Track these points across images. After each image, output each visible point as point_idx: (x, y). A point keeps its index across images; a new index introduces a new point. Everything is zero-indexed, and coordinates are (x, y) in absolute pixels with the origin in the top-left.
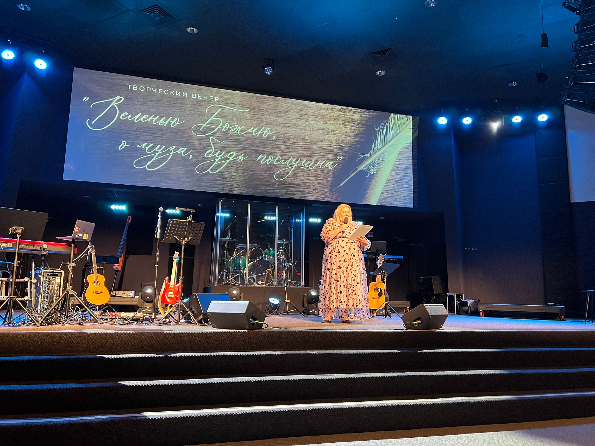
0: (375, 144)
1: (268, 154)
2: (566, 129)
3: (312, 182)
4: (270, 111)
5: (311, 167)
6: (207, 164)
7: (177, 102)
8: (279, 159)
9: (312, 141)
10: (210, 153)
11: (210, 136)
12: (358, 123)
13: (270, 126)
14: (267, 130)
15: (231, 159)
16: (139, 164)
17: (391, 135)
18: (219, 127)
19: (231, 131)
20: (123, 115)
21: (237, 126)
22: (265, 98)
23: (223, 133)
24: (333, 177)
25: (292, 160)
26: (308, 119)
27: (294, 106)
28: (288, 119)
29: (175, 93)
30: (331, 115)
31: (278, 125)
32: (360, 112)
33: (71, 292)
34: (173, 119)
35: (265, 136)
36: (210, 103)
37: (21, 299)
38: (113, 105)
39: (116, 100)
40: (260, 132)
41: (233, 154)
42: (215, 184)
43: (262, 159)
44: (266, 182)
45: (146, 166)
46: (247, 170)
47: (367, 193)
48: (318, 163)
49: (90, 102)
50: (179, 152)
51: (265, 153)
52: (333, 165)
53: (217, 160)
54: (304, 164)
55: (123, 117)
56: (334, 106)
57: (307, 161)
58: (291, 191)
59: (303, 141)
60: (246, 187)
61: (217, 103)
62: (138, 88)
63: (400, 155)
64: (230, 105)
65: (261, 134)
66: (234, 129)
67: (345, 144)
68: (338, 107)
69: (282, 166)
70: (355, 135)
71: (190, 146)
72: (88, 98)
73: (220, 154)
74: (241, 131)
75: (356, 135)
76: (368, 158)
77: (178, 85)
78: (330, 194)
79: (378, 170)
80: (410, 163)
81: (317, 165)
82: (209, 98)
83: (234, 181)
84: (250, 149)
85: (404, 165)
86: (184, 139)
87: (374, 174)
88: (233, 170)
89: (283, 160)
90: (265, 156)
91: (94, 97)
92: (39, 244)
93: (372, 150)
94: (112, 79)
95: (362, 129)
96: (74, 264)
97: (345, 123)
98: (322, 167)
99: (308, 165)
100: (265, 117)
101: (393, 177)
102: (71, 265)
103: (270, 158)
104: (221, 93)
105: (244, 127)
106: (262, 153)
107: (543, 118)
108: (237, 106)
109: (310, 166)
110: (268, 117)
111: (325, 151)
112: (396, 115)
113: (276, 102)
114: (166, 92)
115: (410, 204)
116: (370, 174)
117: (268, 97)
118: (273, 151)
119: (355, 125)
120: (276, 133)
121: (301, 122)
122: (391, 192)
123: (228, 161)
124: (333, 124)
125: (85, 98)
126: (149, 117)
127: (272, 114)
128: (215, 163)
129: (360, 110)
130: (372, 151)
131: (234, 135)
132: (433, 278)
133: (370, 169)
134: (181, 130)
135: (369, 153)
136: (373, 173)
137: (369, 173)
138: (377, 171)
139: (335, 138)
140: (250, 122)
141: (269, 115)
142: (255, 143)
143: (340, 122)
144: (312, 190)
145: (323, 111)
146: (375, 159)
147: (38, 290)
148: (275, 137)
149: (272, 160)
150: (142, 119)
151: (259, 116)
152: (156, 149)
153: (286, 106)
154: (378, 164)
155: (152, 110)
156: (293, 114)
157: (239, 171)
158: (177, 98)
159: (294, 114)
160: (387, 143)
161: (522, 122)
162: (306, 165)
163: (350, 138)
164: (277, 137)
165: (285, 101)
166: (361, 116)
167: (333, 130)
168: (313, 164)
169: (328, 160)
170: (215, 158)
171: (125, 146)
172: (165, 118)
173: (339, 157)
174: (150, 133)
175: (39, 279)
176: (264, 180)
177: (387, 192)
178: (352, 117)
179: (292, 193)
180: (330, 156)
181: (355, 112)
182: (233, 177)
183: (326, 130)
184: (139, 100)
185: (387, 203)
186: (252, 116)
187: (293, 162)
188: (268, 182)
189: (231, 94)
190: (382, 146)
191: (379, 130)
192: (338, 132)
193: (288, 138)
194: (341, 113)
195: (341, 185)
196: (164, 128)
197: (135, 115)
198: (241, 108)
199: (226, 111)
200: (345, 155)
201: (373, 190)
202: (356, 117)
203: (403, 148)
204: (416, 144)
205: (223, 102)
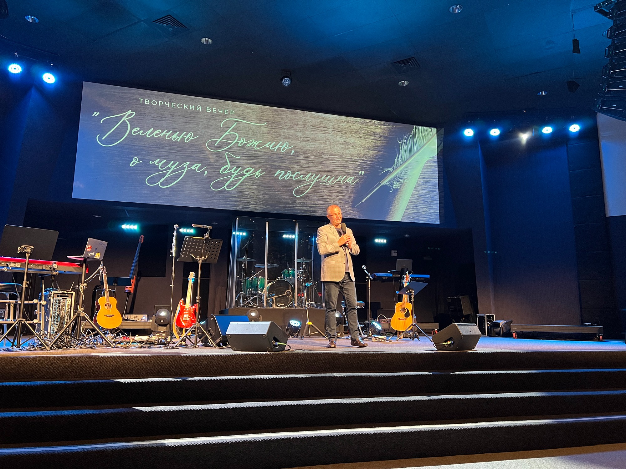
0: (398, 158)
1: (286, 169)
2: (600, 140)
3: (332, 198)
4: (287, 124)
5: (332, 182)
6: (223, 180)
7: (190, 116)
8: (298, 174)
9: (332, 155)
10: (226, 169)
11: (226, 151)
12: (381, 136)
13: (288, 140)
14: (285, 145)
15: (248, 174)
16: (152, 181)
17: (415, 148)
18: (235, 141)
19: (247, 146)
20: (134, 130)
21: (254, 140)
22: (282, 111)
23: (239, 147)
24: (354, 193)
25: (312, 175)
26: (328, 133)
27: (313, 119)
28: (307, 132)
29: (188, 107)
30: (352, 127)
31: (296, 139)
32: (382, 125)
33: (83, 314)
34: (187, 134)
35: (283, 150)
36: (225, 116)
37: (30, 322)
38: (124, 120)
39: (127, 115)
40: (277, 147)
41: (250, 170)
42: (231, 201)
43: (280, 174)
44: (284, 199)
45: (159, 183)
46: (265, 187)
47: (391, 209)
48: (339, 178)
49: (100, 117)
50: (193, 169)
51: (283, 169)
52: (355, 180)
53: (234, 176)
54: (324, 179)
55: (135, 132)
56: (355, 118)
57: (327, 176)
58: (311, 207)
59: (323, 156)
60: (264, 205)
61: (233, 117)
62: (150, 101)
63: (425, 169)
64: (246, 119)
65: (279, 149)
66: (251, 144)
67: (367, 158)
68: (359, 120)
69: (301, 182)
71: (205, 162)
72: (98, 113)
73: (236, 170)
74: (258, 146)
75: (377, 148)
76: (391, 172)
77: (191, 99)
78: (351, 210)
79: (402, 185)
80: (434, 177)
81: (338, 180)
82: (224, 111)
83: (252, 198)
84: (268, 165)
85: (428, 179)
86: (198, 155)
87: (397, 189)
88: (251, 187)
89: (302, 176)
90: (284, 172)
91: (105, 112)
92: (49, 263)
93: (396, 163)
94: (123, 93)
95: (384, 142)
96: (85, 285)
97: (367, 137)
98: (343, 182)
100: (283, 130)
101: (417, 192)
102: (82, 286)
103: (288, 174)
104: (237, 107)
105: (261, 142)
106: (280, 169)
107: (575, 128)
108: (253, 119)
109: (330, 181)
110: (286, 130)
111: (345, 165)
112: (420, 127)
113: (293, 115)
114: (180, 106)
115: (437, 220)
116: (394, 189)
117: (286, 110)
118: (292, 166)
119: (377, 138)
120: (294, 148)
121: (321, 135)
122: (416, 208)
123: (244, 177)
124: (354, 137)
125: (95, 113)
126: (162, 132)
127: (290, 128)
128: (231, 180)
129: (382, 122)
130: (395, 165)
131: (251, 149)
132: (462, 298)
133: (394, 184)
134: (195, 145)
135: (392, 167)
136: (396, 188)
137: (392, 188)
138: (400, 186)
139: (357, 153)
140: (267, 137)
141: (287, 129)
142: (272, 158)
143: (362, 135)
145: (344, 125)
146: (398, 173)
147: (47, 313)
148: (293, 151)
149: (290, 175)
150: (154, 134)
151: (276, 130)
152: (169, 166)
153: (305, 119)
154: (401, 179)
155: (165, 125)
156: (312, 127)
157: (257, 187)
158: (191, 112)
160: (411, 157)
161: (553, 133)
162: (326, 180)
163: (372, 152)
164: (295, 152)
165: (303, 114)
166: (383, 129)
167: (354, 144)
168: (334, 179)
169: (349, 175)
170: (231, 174)
171: (137, 162)
172: (178, 133)
173: (360, 172)
174: (162, 148)
175: (48, 301)
176: (283, 197)
177: (412, 207)
178: (373, 130)
179: (312, 209)
180: (351, 171)
181: (377, 125)
182: (251, 194)
183: (347, 144)
184: (152, 115)
185: (412, 220)
186: (269, 129)
187: (312, 178)
188: (286, 199)
189: (246, 108)
190: (405, 160)
191: (402, 143)
192: (359, 146)
193: (307, 152)
194: (362, 126)
195: (363, 201)
196: (177, 143)
197: (147, 130)
198: (257, 121)
199: (242, 125)
200: (367, 170)
201: (397, 206)
202: (378, 130)
203: (427, 162)
204: (442, 158)
205: (239, 116)
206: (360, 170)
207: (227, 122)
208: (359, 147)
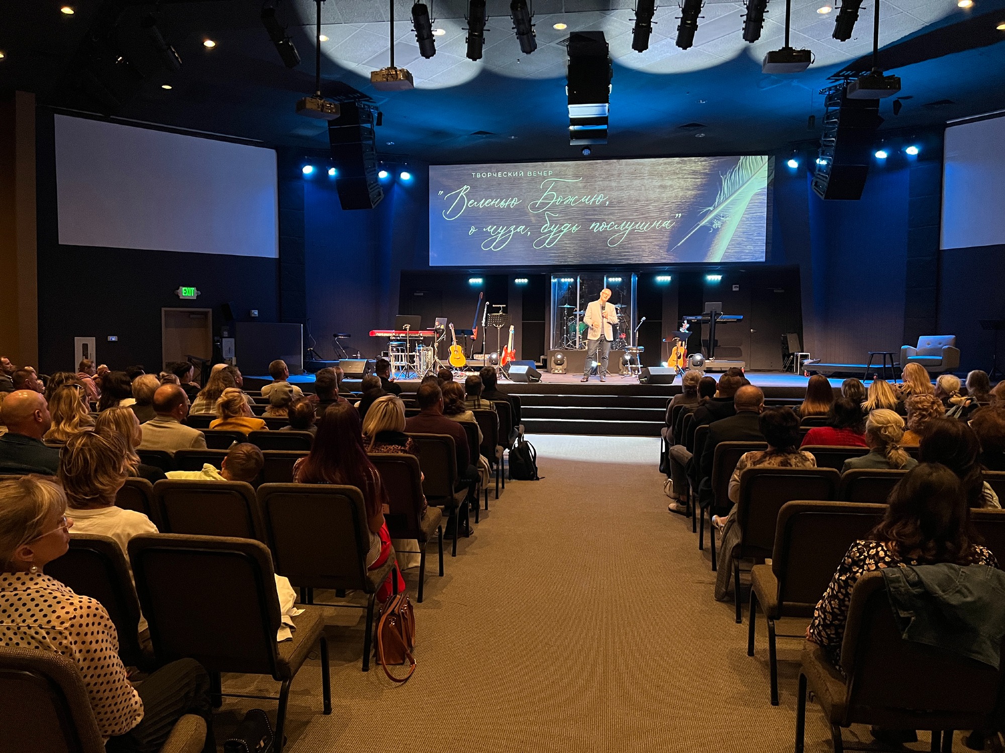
0: (720, 195)
1: (601, 221)
2: (944, 161)
3: (647, 244)
4: (602, 176)
5: (647, 229)
6: (543, 238)
7: (514, 183)
8: (612, 224)
9: (647, 201)
10: (546, 228)
11: (545, 211)
12: (701, 173)
13: (603, 192)
14: (600, 197)
15: (565, 231)
16: (486, 246)
17: (741, 182)
18: (553, 201)
19: (564, 203)
20: (470, 202)
21: (570, 197)
22: (597, 163)
23: (557, 206)
24: (670, 237)
25: (626, 224)
26: (644, 179)
27: (628, 166)
28: (621, 181)
29: (512, 174)
30: (669, 169)
31: (612, 189)
32: (703, 161)
33: (438, 360)
34: (512, 200)
35: (598, 203)
36: (544, 178)
38: (462, 195)
39: (465, 189)
40: (593, 199)
41: (567, 226)
42: (551, 257)
43: (595, 227)
44: (599, 250)
45: (492, 247)
46: (581, 240)
47: (709, 250)
48: (654, 224)
49: (445, 194)
50: (518, 231)
51: (598, 221)
52: (671, 223)
53: (553, 233)
54: (638, 227)
55: (471, 205)
56: (673, 159)
57: (642, 223)
58: (625, 255)
59: (638, 203)
60: (579, 257)
61: (552, 177)
62: (481, 175)
63: (751, 203)
64: (563, 177)
65: (594, 202)
66: (568, 201)
67: (685, 199)
68: (677, 159)
69: (615, 232)
70: (696, 188)
71: (528, 224)
72: (442, 192)
73: (554, 228)
74: (575, 202)
75: (698, 188)
76: (711, 211)
77: (515, 166)
78: (666, 255)
79: (723, 223)
80: (763, 212)
81: (653, 226)
82: (543, 173)
83: (569, 252)
84: (583, 219)
85: (755, 214)
86: (522, 218)
87: (718, 228)
88: (567, 242)
89: (616, 225)
90: (598, 224)
91: (448, 190)
92: (418, 333)
93: (717, 201)
94: (459, 170)
95: (705, 179)
96: (437, 344)
97: (685, 177)
98: (658, 227)
99: (644, 226)
100: (598, 183)
101: (741, 230)
103: (603, 225)
104: (554, 167)
105: (577, 197)
106: (594, 221)
107: (912, 151)
108: (569, 176)
109: (645, 228)
110: (601, 183)
111: (661, 211)
112: (748, 157)
113: (608, 166)
114: (505, 174)
115: (762, 257)
116: (714, 229)
117: (600, 163)
118: (607, 217)
119: (697, 176)
120: (609, 199)
121: (637, 182)
122: (738, 246)
123: (562, 233)
124: (671, 179)
125: (440, 192)
126: (492, 201)
127: (604, 179)
128: (551, 237)
129: (703, 159)
130: (716, 203)
131: (568, 206)
132: (789, 336)
133: (714, 223)
134: (519, 209)
135: (713, 206)
136: (716, 227)
137: (712, 228)
138: (722, 225)
139: (674, 195)
140: (583, 191)
141: (602, 181)
142: (587, 211)
143: (680, 176)
144: (648, 253)
145: (660, 167)
146: (718, 212)
147: (420, 360)
148: (607, 203)
149: (605, 227)
150: (486, 204)
151: (591, 183)
152: (499, 231)
153: (620, 168)
154: (723, 217)
155: (494, 194)
156: (626, 175)
157: (574, 241)
158: (515, 178)
159: (628, 175)
160: (735, 192)
161: (888, 159)
162: (641, 227)
163: (690, 192)
164: (611, 203)
165: (618, 163)
166: (704, 165)
167: (671, 186)
168: (649, 225)
169: (665, 219)
170: (551, 231)
171: (474, 231)
172: (505, 200)
173: (677, 215)
174: (493, 216)
175: (420, 353)
176: (598, 248)
177: (733, 246)
178: (693, 168)
179: (626, 257)
180: (667, 215)
181: (697, 162)
182: (568, 248)
183: (663, 187)
184: (483, 186)
185: (733, 259)
186: (585, 184)
187: (627, 227)
188: (601, 249)
189: (563, 166)
190: (729, 195)
191: (726, 178)
192: (677, 187)
193: (622, 201)
194: (680, 165)
195: (679, 245)
196: (505, 210)
197: (481, 201)
198: (574, 178)
199: (560, 183)
200: (685, 212)
201: (716, 246)
202: (698, 167)
203: (755, 195)
204: (772, 188)
205: (556, 175)
206: (676, 213)
207: (547, 183)
208: (677, 189)
